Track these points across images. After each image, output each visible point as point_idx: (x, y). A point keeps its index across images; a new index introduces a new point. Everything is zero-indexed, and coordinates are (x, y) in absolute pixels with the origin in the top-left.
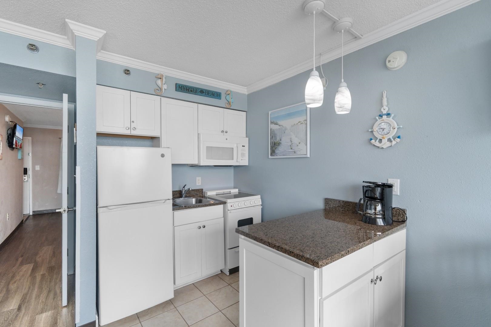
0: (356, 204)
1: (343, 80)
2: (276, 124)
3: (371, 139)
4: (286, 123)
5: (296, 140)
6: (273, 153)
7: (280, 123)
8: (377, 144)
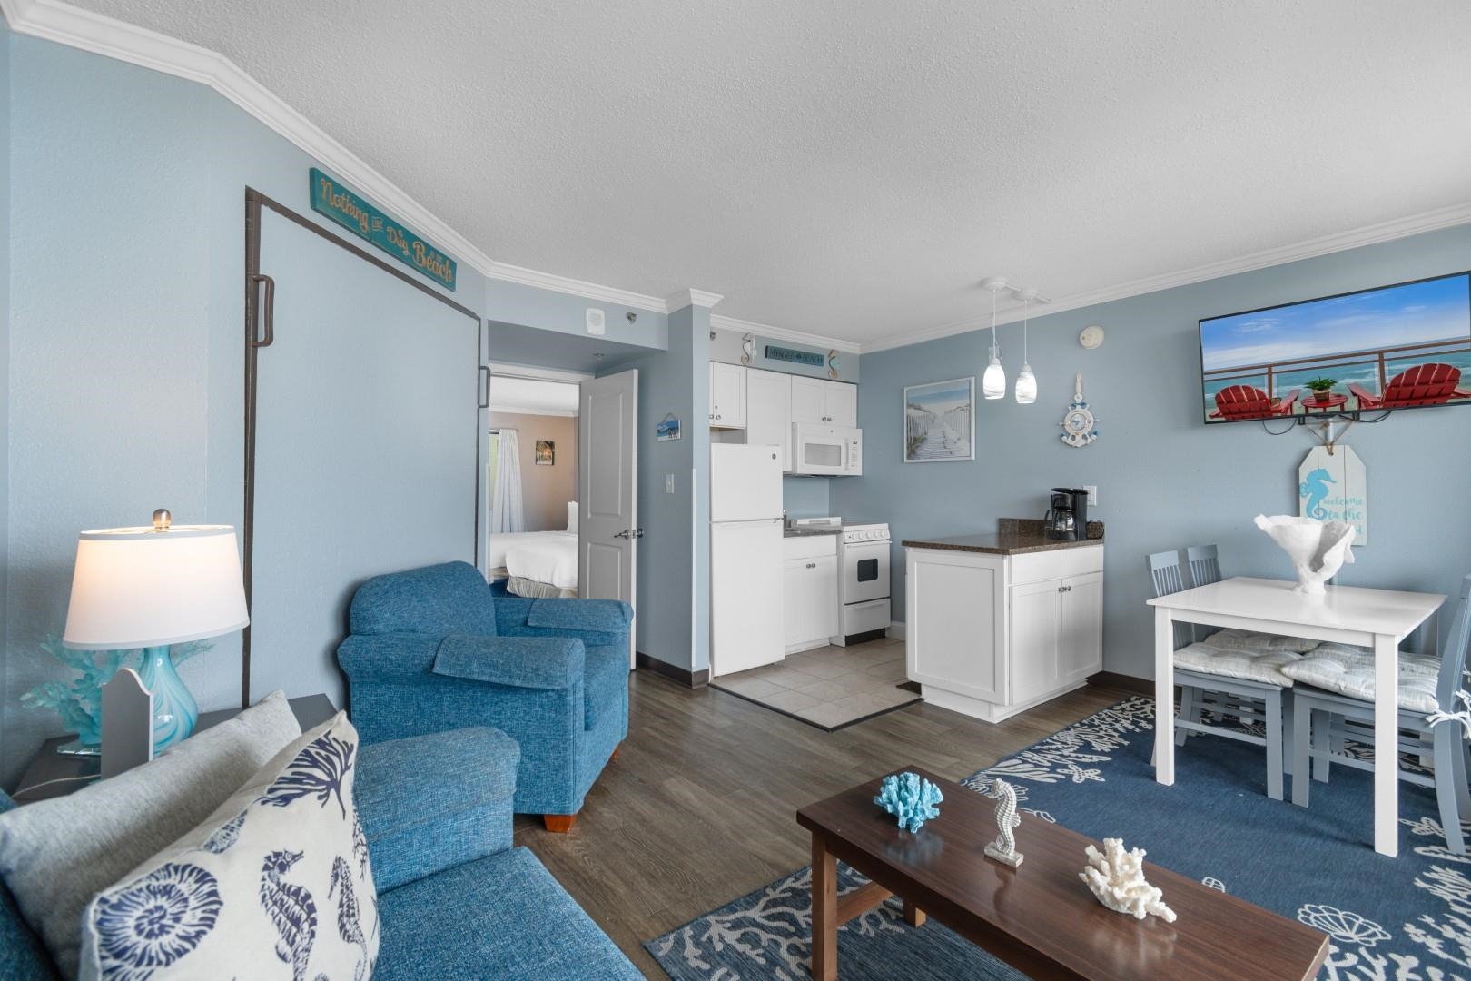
0: (1041, 521)
1: (1026, 362)
2: (919, 408)
3: (1062, 436)
4: (937, 408)
5: (952, 435)
6: (912, 453)
7: (925, 406)
8: (1069, 441)
